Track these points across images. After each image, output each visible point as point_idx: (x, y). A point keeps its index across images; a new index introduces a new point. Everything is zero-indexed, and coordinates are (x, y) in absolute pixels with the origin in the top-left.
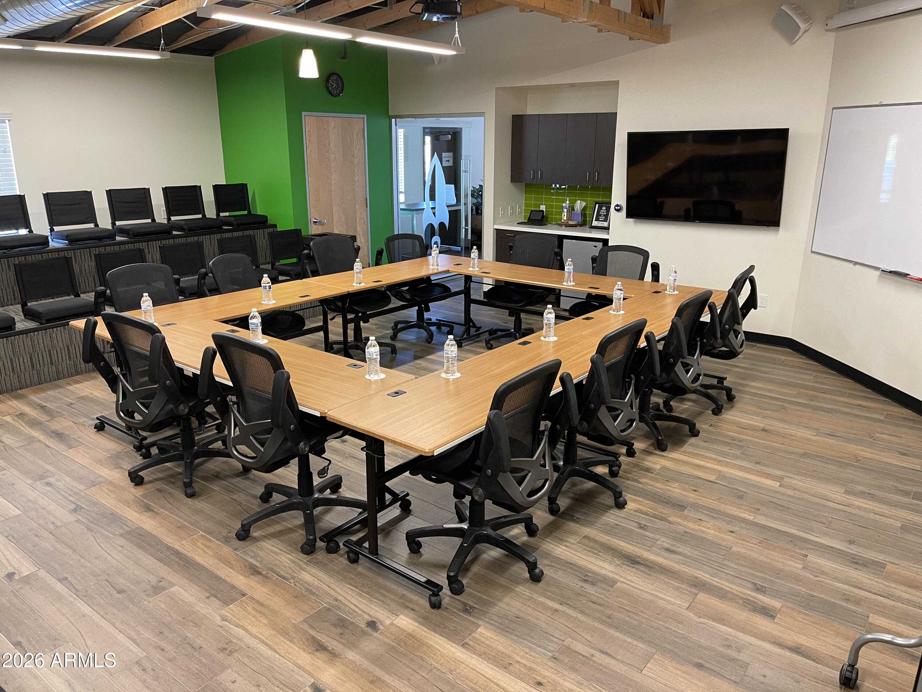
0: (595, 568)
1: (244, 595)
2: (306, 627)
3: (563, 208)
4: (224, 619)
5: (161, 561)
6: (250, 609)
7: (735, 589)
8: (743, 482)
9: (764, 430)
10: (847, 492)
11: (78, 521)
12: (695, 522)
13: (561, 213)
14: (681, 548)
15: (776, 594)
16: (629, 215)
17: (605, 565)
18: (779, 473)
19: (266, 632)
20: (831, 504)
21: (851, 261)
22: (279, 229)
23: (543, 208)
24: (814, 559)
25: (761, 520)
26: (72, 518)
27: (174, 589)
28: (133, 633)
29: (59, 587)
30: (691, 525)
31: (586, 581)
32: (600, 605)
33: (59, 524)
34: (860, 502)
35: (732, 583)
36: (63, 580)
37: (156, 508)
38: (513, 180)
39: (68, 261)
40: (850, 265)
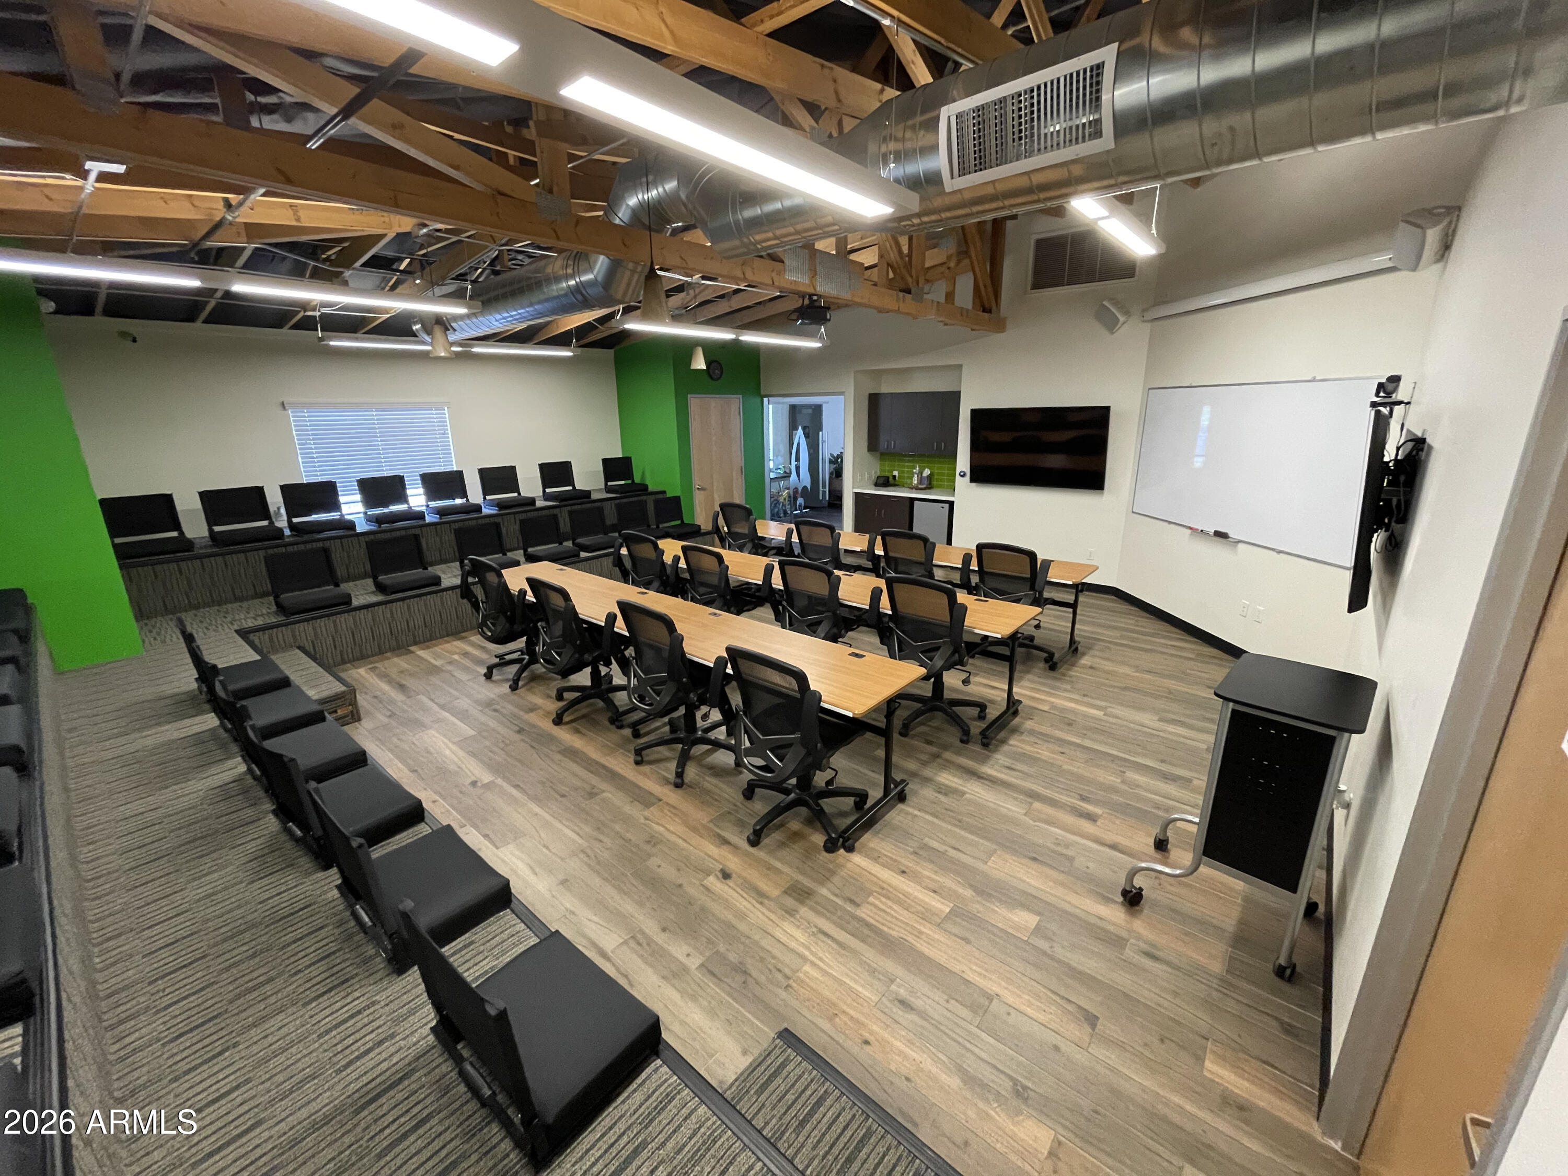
0: (947, 782)
1: (660, 800)
2: (711, 825)
3: (913, 473)
4: (646, 819)
5: (592, 772)
6: (666, 811)
7: (1064, 798)
8: (1072, 711)
9: (1091, 667)
10: (1160, 720)
11: (523, 740)
12: (1031, 746)
13: (911, 478)
14: (1019, 766)
15: (1097, 803)
16: (973, 480)
17: (956, 780)
18: (1103, 704)
19: (680, 829)
20: (1146, 729)
21: (1166, 521)
22: (669, 495)
23: (896, 473)
24: (1131, 775)
25: (1087, 743)
26: (518, 737)
27: (605, 794)
28: (576, 828)
29: (514, 792)
30: (1028, 748)
31: (940, 792)
32: (952, 811)
33: (508, 742)
34: (1171, 728)
35: (1062, 794)
36: (517, 786)
37: (584, 731)
38: (869, 450)
39: (497, 526)
40: (1166, 524)
